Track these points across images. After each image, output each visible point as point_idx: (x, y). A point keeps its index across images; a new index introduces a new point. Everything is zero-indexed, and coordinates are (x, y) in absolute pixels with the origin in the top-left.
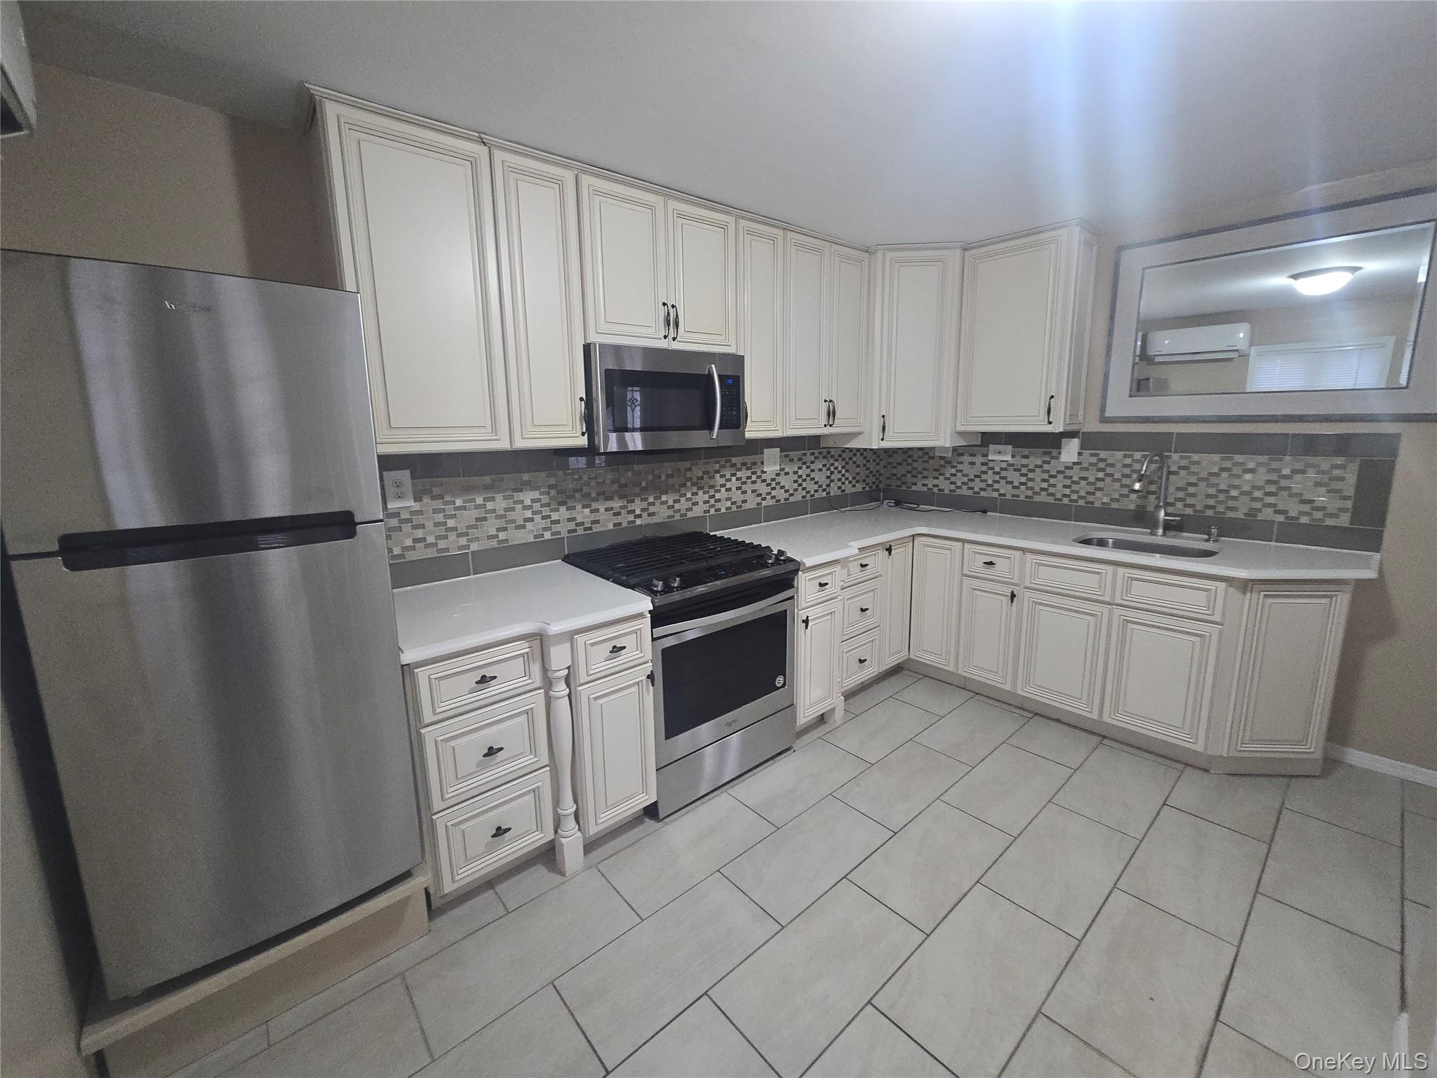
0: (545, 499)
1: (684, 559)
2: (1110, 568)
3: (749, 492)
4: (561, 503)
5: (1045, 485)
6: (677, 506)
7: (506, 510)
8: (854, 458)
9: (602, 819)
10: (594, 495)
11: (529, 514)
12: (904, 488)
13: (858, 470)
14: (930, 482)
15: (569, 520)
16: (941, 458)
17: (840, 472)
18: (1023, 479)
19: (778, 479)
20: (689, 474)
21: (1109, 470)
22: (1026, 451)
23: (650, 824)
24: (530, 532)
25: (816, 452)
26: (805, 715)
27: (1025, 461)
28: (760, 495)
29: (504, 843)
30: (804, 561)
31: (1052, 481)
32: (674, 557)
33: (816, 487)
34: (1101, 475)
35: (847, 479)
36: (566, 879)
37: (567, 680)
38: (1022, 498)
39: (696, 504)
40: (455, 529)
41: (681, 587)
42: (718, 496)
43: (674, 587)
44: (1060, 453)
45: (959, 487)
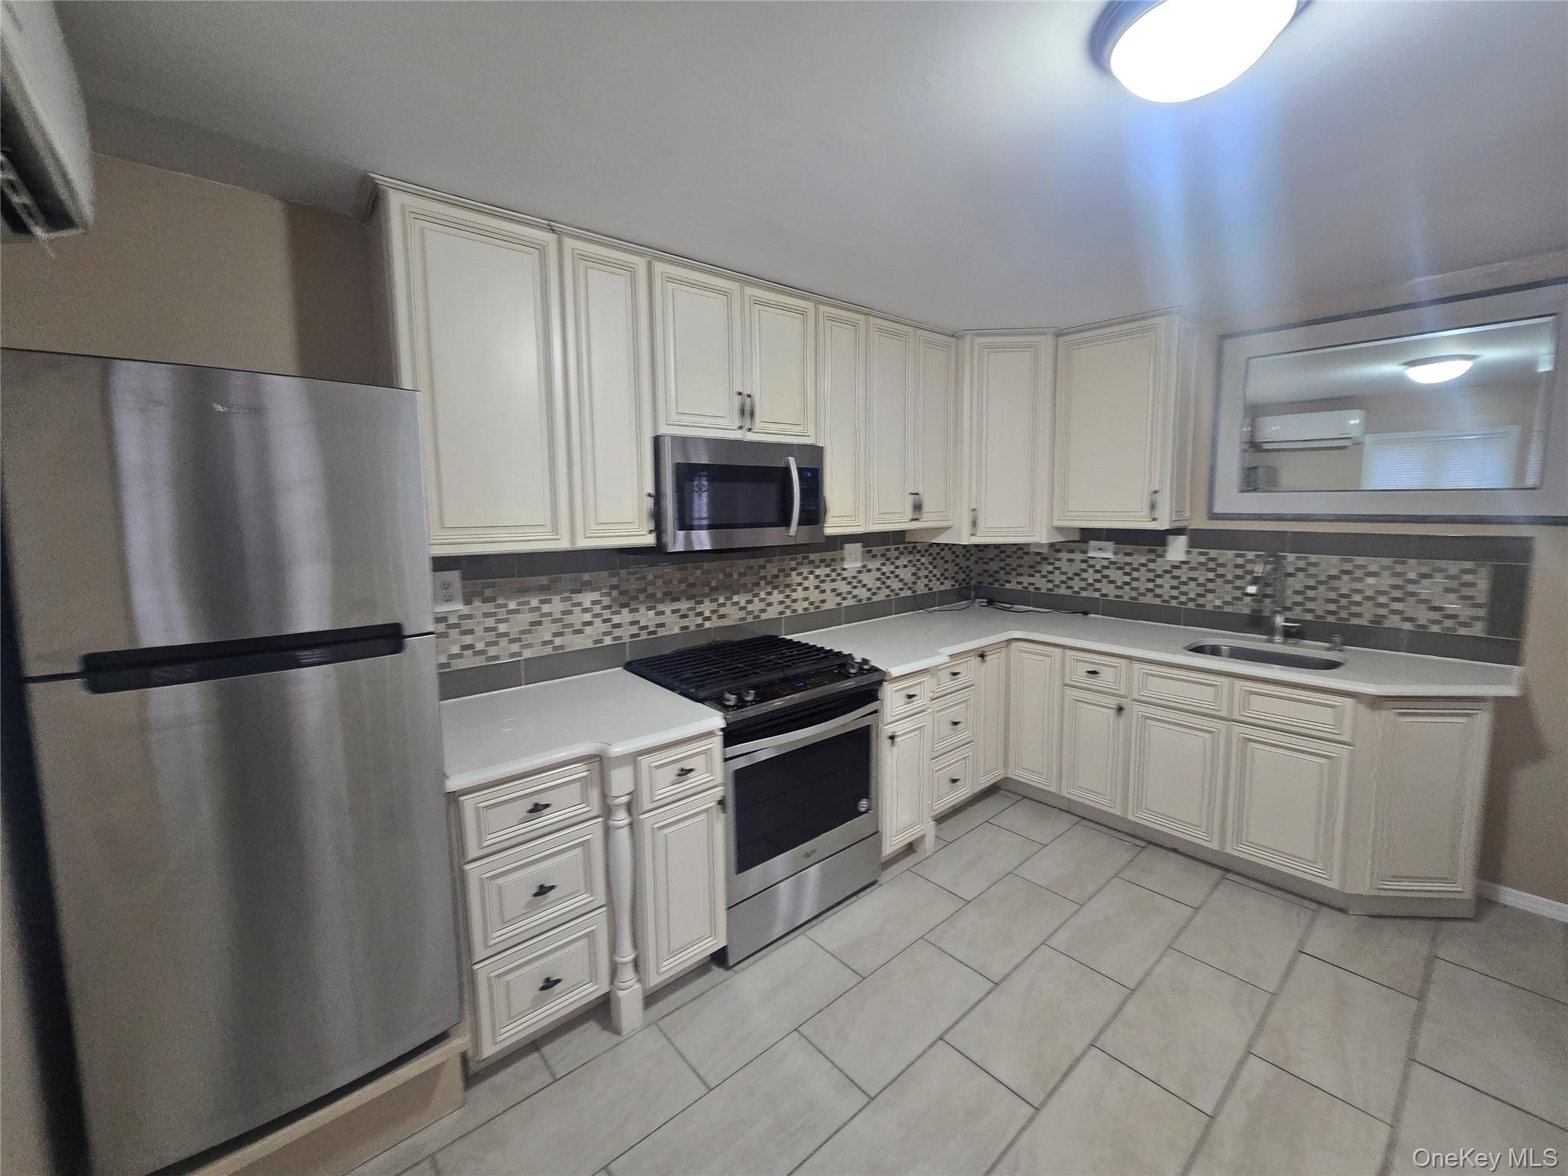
0: (606, 601)
1: (757, 668)
2: (1225, 681)
3: (828, 591)
4: (624, 606)
5: (1151, 585)
6: (750, 607)
7: (564, 613)
8: (942, 554)
9: (664, 968)
10: (659, 595)
11: (587, 617)
12: (996, 585)
13: (946, 566)
14: (1026, 580)
15: (632, 623)
16: (1038, 554)
17: (926, 568)
18: (1127, 579)
19: (860, 577)
20: (763, 573)
21: (1221, 571)
22: (1129, 548)
23: (717, 972)
24: (590, 636)
25: (901, 546)
26: (891, 844)
27: (1128, 559)
28: (839, 595)
29: (555, 996)
30: (890, 670)
31: (1159, 581)
32: (748, 666)
33: (901, 585)
34: (1211, 575)
35: (934, 576)
36: (622, 1039)
37: (629, 807)
38: (1126, 599)
39: (770, 604)
40: (506, 634)
41: (756, 702)
42: (794, 596)
43: (748, 702)
44: (1164, 551)
45: (1057, 586)
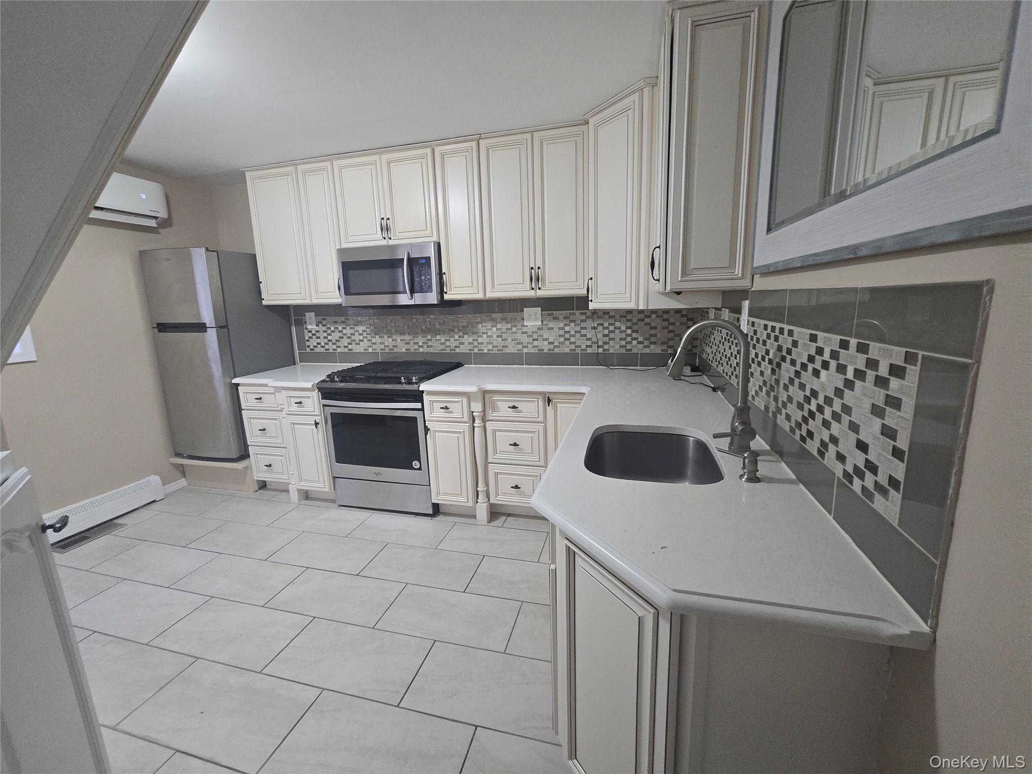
0: (368, 331)
4: (377, 334)
6: (448, 343)
11: (361, 338)
15: (381, 343)
19: (541, 333)
22: (732, 317)
28: (521, 343)
33: (588, 343)
40: (331, 341)
42: (480, 340)
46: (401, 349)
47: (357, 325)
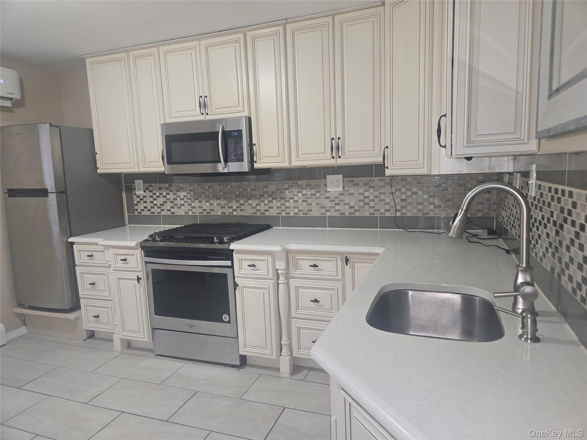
9: (124, 334)
19: (342, 198)
28: (324, 207)
36: (114, 351)
37: (111, 266)
40: (156, 205)
46: (217, 212)
47: (179, 191)
